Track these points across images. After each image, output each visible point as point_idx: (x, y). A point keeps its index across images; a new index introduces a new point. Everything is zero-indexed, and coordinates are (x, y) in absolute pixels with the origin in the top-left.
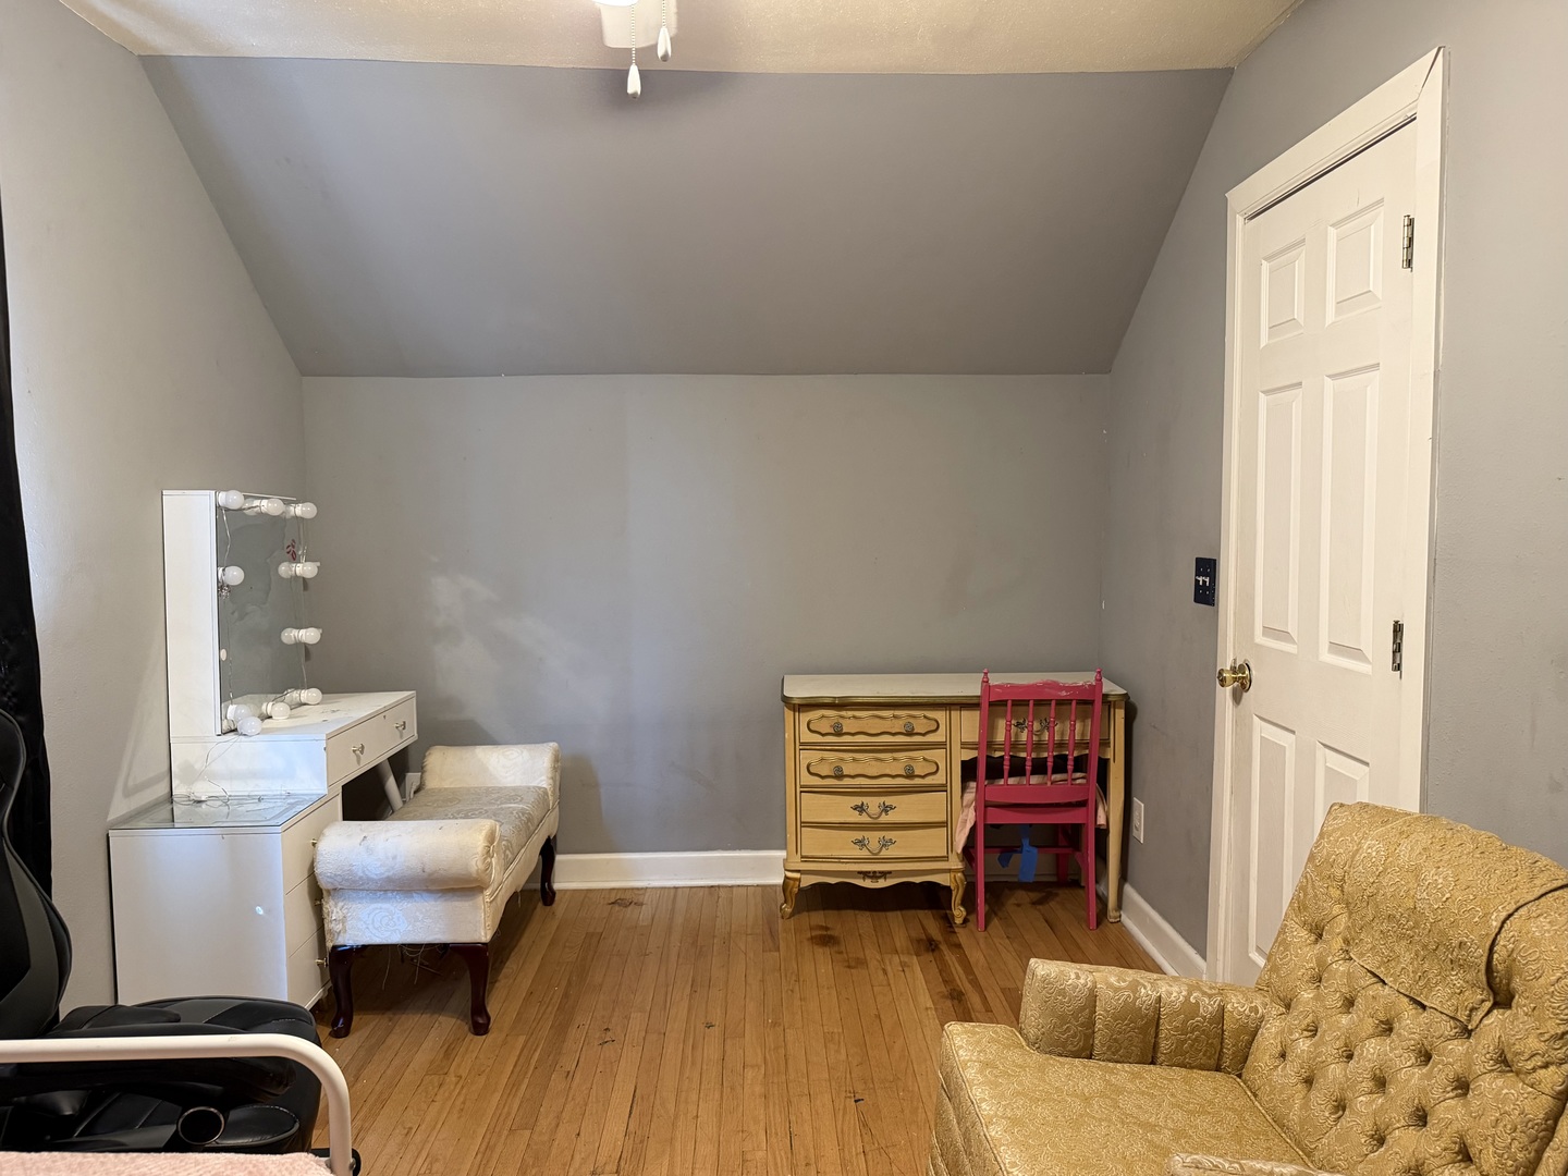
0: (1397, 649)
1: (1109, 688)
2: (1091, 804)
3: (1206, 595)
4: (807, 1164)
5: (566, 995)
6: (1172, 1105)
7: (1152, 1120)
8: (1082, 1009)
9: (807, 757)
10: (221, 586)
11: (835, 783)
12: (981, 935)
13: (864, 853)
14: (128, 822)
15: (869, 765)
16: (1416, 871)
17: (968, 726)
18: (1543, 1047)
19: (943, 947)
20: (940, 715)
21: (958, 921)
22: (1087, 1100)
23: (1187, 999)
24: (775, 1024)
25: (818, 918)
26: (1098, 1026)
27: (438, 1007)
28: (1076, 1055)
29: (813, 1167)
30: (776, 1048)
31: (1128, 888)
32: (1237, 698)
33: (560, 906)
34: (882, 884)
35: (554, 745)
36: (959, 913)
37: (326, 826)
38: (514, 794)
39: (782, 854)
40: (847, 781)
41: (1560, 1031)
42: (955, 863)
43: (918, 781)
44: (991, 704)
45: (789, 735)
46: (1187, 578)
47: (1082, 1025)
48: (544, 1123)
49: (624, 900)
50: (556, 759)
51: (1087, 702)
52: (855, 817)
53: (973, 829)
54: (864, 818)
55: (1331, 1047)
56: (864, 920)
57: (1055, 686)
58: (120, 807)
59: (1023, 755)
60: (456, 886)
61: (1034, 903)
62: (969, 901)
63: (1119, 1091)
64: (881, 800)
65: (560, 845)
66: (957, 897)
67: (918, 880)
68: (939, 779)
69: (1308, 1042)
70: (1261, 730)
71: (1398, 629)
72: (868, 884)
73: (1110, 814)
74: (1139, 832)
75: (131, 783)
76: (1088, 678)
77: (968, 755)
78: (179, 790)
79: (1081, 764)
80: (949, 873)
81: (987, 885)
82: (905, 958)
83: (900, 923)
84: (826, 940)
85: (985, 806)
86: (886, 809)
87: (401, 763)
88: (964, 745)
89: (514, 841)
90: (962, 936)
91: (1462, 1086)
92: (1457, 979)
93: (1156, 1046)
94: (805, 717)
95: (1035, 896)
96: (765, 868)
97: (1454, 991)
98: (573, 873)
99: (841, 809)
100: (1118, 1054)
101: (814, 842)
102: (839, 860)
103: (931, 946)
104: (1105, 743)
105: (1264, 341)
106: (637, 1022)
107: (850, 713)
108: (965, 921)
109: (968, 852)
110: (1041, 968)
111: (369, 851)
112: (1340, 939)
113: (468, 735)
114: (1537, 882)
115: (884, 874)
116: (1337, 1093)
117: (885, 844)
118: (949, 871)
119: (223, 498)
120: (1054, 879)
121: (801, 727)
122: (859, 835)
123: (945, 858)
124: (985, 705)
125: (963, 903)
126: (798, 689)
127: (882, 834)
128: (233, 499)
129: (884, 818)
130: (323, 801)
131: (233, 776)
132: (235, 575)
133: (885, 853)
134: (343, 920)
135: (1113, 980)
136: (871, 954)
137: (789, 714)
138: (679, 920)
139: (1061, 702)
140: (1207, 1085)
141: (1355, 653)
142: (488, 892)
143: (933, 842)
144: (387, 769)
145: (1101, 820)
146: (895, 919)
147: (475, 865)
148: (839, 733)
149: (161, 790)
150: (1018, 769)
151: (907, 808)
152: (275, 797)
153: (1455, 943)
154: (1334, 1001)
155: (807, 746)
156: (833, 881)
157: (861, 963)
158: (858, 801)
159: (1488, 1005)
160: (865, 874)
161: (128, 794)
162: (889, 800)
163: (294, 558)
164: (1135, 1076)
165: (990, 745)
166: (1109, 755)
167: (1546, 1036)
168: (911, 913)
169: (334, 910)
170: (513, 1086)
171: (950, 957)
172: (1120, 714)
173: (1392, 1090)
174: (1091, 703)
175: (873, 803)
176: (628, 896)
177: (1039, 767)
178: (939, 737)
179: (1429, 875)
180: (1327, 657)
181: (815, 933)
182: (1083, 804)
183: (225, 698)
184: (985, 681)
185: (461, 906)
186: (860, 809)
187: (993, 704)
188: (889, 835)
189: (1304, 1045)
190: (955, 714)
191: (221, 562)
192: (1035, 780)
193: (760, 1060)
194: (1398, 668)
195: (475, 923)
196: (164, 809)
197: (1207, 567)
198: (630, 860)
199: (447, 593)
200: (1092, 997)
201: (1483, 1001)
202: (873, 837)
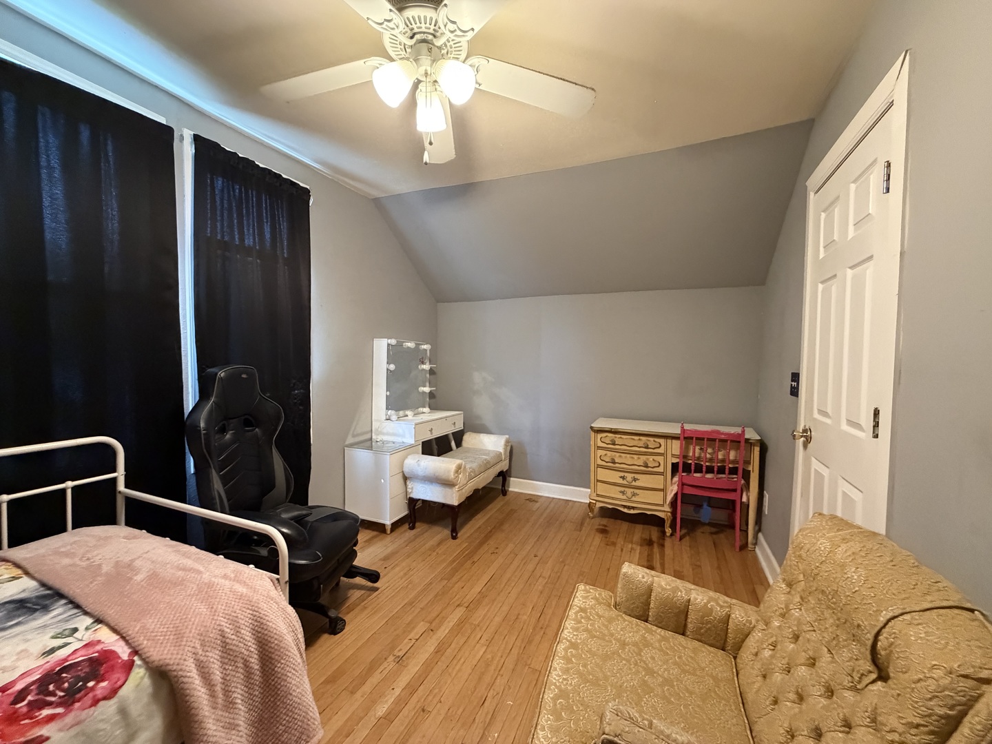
0: (876, 425)
1: (751, 434)
2: (739, 491)
3: (795, 392)
4: (542, 628)
5: (491, 531)
6: (675, 663)
7: (655, 669)
8: (643, 595)
9: (600, 452)
10: (388, 369)
11: (612, 466)
12: (677, 542)
13: (624, 497)
14: (351, 446)
15: (628, 459)
16: (843, 566)
17: (675, 447)
18: (901, 729)
19: (655, 545)
20: (662, 441)
21: (668, 534)
22: (624, 645)
23: (706, 604)
24: (563, 562)
25: (605, 521)
26: (652, 606)
28: (638, 618)
29: (543, 630)
30: (557, 573)
31: (760, 535)
32: (805, 446)
34: (632, 512)
35: (507, 436)
36: (668, 531)
37: (410, 454)
38: (487, 452)
39: (589, 490)
40: (617, 465)
41: (917, 721)
42: (667, 508)
43: (650, 469)
44: (685, 438)
45: (592, 443)
46: (788, 383)
47: (642, 603)
48: (455, 579)
49: (532, 499)
50: (507, 442)
51: (736, 441)
52: (621, 481)
53: (676, 494)
54: (625, 482)
55: (780, 664)
56: (625, 526)
57: (718, 432)
58: (350, 440)
59: (690, 462)
60: (447, 484)
61: (712, 533)
62: (673, 526)
63: (647, 644)
64: (633, 475)
66: (667, 524)
67: (649, 513)
68: (661, 469)
69: (770, 652)
70: (815, 464)
71: (876, 413)
72: (626, 510)
73: (751, 497)
74: (766, 510)
75: (355, 433)
76: (738, 430)
77: (675, 460)
78: (374, 437)
79: (734, 471)
80: (664, 512)
81: (681, 519)
82: (634, 546)
83: (639, 531)
84: (603, 531)
85: (682, 485)
86: (635, 480)
87: (459, 437)
88: (673, 455)
89: (477, 470)
90: (668, 543)
91: (848, 726)
92: (854, 646)
93: (685, 626)
94: (600, 436)
95: (714, 530)
96: (581, 495)
97: (854, 657)
98: (517, 486)
99: (614, 477)
100: (661, 624)
101: (602, 489)
102: (613, 498)
103: (650, 543)
104: (748, 463)
105: (822, 255)
106: (511, 546)
107: (620, 436)
108: (672, 535)
109: (673, 504)
111: (419, 465)
112: (798, 596)
113: (481, 429)
114: (929, 598)
115: (633, 508)
116: (775, 693)
117: (634, 495)
118: (664, 511)
119: (389, 341)
120: (726, 523)
121: (599, 440)
122: (622, 489)
123: (662, 505)
124: (682, 438)
125: (671, 527)
126: (597, 425)
127: (632, 490)
128: (393, 342)
129: (634, 483)
130: (412, 446)
131: (388, 434)
132: (392, 367)
133: (634, 499)
134: (412, 488)
135: (663, 583)
136: (620, 541)
137: (592, 434)
138: (548, 511)
139: (722, 441)
140: (709, 657)
141: (857, 426)
142: (457, 487)
143: (657, 498)
144: (451, 437)
145: (744, 499)
146: (639, 528)
147: (452, 476)
148: (614, 444)
149: (368, 436)
150: (699, 469)
151: (644, 481)
152: (399, 443)
153: (856, 623)
154: (788, 633)
155: (599, 448)
156: (610, 507)
157: (614, 544)
158: (622, 474)
159: (874, 676)
160: (625, 507)
161: (354, 436)
162: (637, 476)
163: (423, 363)
164: (664, 638)
165: (685, 457)
166: (750, 469)
167: (903, 721)
168: (646, 526)
169: (410, 484)
170: (453, 561)
171: (656, 549)
172: (757, 450)
173: (804, 706)
174: (739, 442)
175: (629, 476)
176: (534, 498)
177: (710, 470)
178: (661, 450)
179: (851, 571)
180: (845, 427)
181: (601, 527)
182: (735, 490)
183: (387, 409)
184: (682, 428)
185: (448, 490)
186: (623, 478)
187: (687, 438)
188: (636, 491)
189: (767, 653)
190: (669, 441)
191: (388, 363)
192: (709, 476)
193: (547, 576)
194: (876, 436)
195: (453, 498)
196: (368, 444)
197: (796, 377)
198: (532, 483)
199: (478, 378)
200: (650, 590)
201: (871, 672)
202: (629, 491)
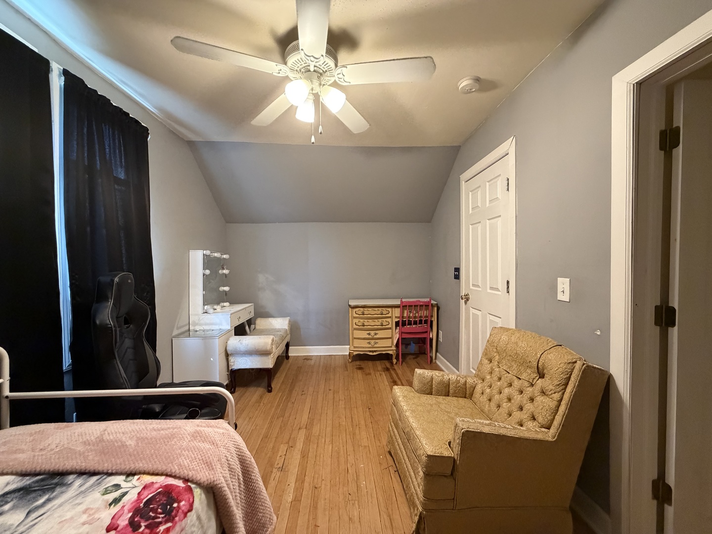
0: (508, 287)
1: (433, 302)
2: (429, 332)
3: (457, 277)
4: (356, 426)
5: (292, 383)
6: (454, 407)
7: (449, 411)
8: (429, 382)
9: (355, 321)
10: (204, 275)
11: (362, 328)
12: (400, 367)
13: (370, 346)
14: (178, 336)
15: (371, 322)
16: (516, 343)
17: (397, 312)
18: (553, 388)
19: (391, 370)
20: (390, 309)
21: (394, 363)
22: (431, 405)
23: (457, 379)
24: (347, 389)
25: (358, 363)
26: (434, 386)
27: (259, 386)
28: (428, 394)
30: (348, 395)
31: (438, 354)
32: (466, 303)
33: (290, 360)
34: (375, 354)
35: (289, 318)
36: (395, 361)
37: (230, 337)
38: (279, 330)
39: (349, 346)
40: (365, 327)
41: (558, 383)
42: (394, 348)
43: (384, 327)
44: (403, 306)
45: (350, 315)
46: (452, 273)
47: (429, 386)
48: (287, 415)
49: (307, 358)
50: (290, 321)
51: (427, 306)
52: (368, 336)
53: (398, 339)
54: (370, 337)
55: (495, 391)
56: (370, 363)
57: (419, 301)
58: (175, 332)
59: (411, 320)
60: (263, 353)
61: (414, 358)
62: (397, 358)
63: (440, 403)
64: (374, 332)
65: (290, 344)
66: (394, 357)
67: (384, 352)
68: (390, 326)
69: (489, 390)
70: (472, 311)
71: (508, 282)
72: (371, 354)
73: (433, 335)
74: (441, 339)
75: (179, 326)
76: (428, 300)
77: (397, 320)
78: (191, 328)
79: (426, 322)
80: (392, 351)
81: (402, 354)
82: (381, 373)
83: (379, 365)
84: (360, 368)
85: (401, 333)
86: (376, 334)
87: (250, 322)
88: (396, 317)
89: (279, 342)
90: (396, 367)
91: (532, 400)
92: (529, 371)
93: (449, 391)
94: (355, 310)
95: (414, 356)
96: (344, 350)
97: (528, 374)
98: (294, 352)
99: (364, 334)
100: (439, 394)
101: (357, 343)
102: (363, 347)
103: (387, 369)
104: (432, 316)
105: (470, 212)
106: (311, 389)
107: (366, 309)
108: (396, 363)
109: (397, 345)
110: (418, 371)
111: (241, 344)
112: (496, 362)
113: (267, 315)
114: (549, 345)
115: (375, 351)
116: (498, 403)
117: (376, 343)
118: (392, 350)
119: (205, 252)
120: (418, 352)
121: (353, 313)
122: (369, 341)
123: (391, 347)
124: (401, 307)
125: (396, 358)
126: (353, 303)
127: (374, 341)
128: (208, 252)
129: (375, 337)
130: (229, 331)
131: (206, 324)
132: (208, 272)
133: (375, 346)
134: (234, 362)
136: (372, 372)
137: (350, 309)
138: (322, 364)
139: (421, 306)
140: (462, 401)
141: (497, 289)
142: (272, 355)
143: (388, 343)
144: (246, 323)
145: (431, 336)
146: (378, 363)
147: (269, 347)
148: (363, 314)
149: (187, 328)
150: (410, 323)
151: (381, 334)
152: (217, 330)
153: (528, 361)
154: (496, 378)
155: (355, 318)
156: (362, 353)
157: (370, 374)
158: (368, 332)
159: (538, 377)
160: (370, 351)
161: (178, 328)
162: (376, 332)
163: (223, 269)
164: (444, 399)
165: (403, 317)
166: (433, 319)
167: (555, 385)
168: (382, 361)
169: (231, 359)
170: (278, 405)
171: (392, 372)
172: (436, 309)
173: (513, 401)
174: (428, 306)
175: (372, 333)
176: (308, 357)
177: (415, 323)
178: (390, 315)
179: (520, 344)
180: (489, 291)
181: (358, 366)
182: (426, 332)
183: (204, 305)
184: (401, 301)
185: (264, 358)
186: (369, 334)
187: (403, 307)
188: (376, 341)
189: (488, 390)
190: (393, 309)
191: (204, 269)
192: (414, 326)
193: (343, 399)
194: (508, 292)
195: (268, 363)
196: (188, 333)
197: (457, 270)
198: (310, 348)
199: (262, 278)
200: (432, 378)
201: (536, 376)
202: (372, 342)
